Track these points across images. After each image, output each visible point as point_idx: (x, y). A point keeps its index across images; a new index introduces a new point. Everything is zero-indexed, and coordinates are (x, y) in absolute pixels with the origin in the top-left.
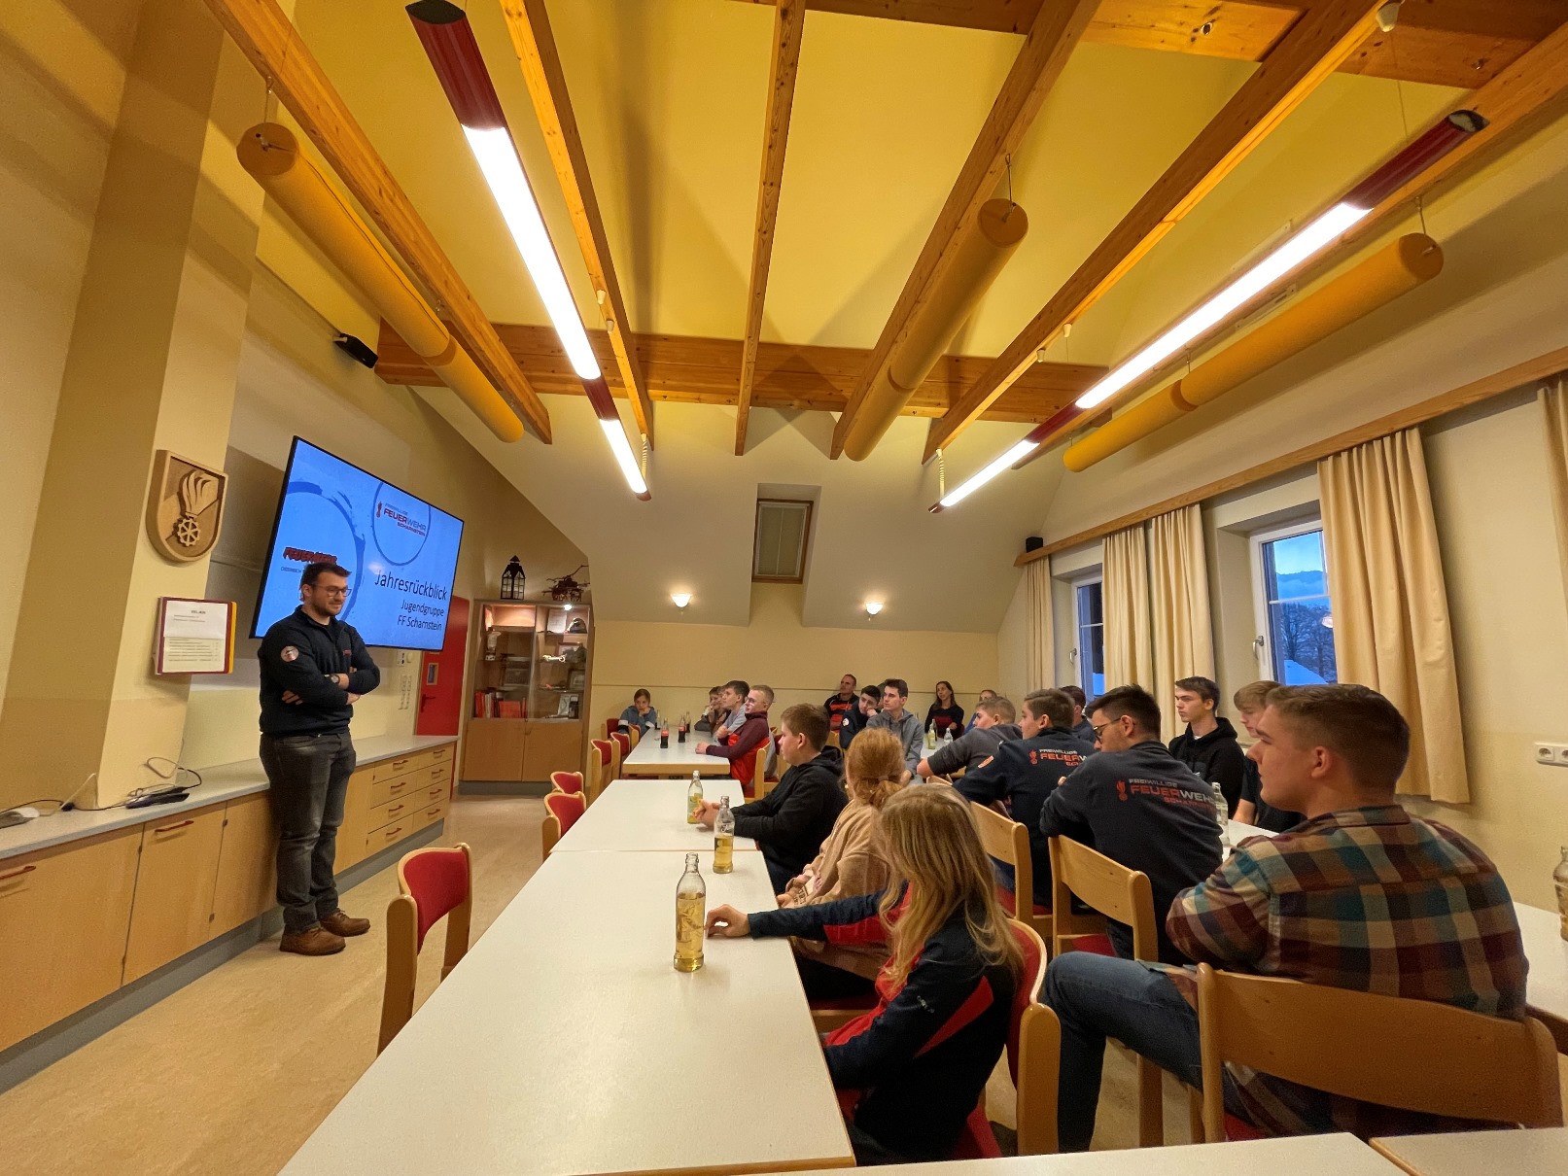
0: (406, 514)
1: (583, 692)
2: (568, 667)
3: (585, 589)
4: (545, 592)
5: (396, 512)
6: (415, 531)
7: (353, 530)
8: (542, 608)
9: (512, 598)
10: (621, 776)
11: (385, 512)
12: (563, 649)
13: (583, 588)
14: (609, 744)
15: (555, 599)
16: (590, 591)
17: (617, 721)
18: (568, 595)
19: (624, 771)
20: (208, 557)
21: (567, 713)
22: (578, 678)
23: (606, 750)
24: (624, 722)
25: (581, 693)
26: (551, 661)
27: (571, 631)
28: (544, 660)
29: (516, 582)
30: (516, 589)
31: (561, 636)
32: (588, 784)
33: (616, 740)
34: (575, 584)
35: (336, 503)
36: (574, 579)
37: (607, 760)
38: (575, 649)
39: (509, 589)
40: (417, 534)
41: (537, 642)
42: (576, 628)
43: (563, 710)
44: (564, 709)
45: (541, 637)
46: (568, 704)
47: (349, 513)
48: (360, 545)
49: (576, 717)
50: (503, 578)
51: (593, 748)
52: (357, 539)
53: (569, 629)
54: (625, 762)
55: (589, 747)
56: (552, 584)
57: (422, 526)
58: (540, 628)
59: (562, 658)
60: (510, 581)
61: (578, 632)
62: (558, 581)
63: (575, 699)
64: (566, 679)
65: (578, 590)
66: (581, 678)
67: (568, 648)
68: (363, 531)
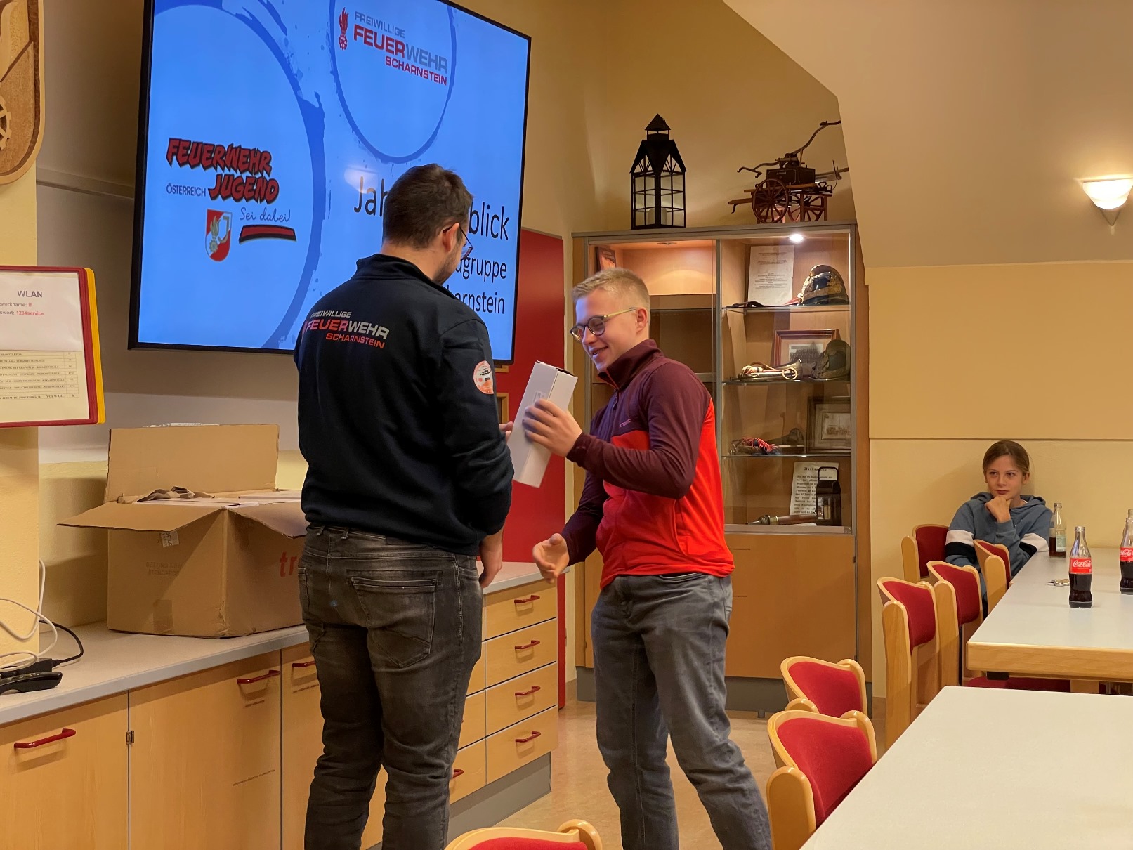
0: (401, 33)
1: (849, 456)
2: (806, 392)
3: (837, 187)
4: (735, 203)
5: (380, 33)
6: (425, 74)
7: (296, 87)
8: (732, 244)
9: (658, 224)
10: (964, 677)
11: (356, 34)
12: (791, 347)
13: (830, 184)
14: (926, 593)
15: (761, 219)
16: (849, 192)
17: (943, 532)
18: (794, 206)
19: (973, 663)
20: (30, 173)
21: (811, 510)
22: (833, 421)
23: (920, 606)
24: (961, 536)
25: (843, 459)
26: (763, 381)
27: (808, 301)
28: (744, 378)
29: (665, 184)
30: (665, 203)
31: (784, 315)
32: (879, 692)
33: (942, 581)
34: (809, 175)
35: (254, 24)
36: (807, 161)
37: (923, 633)
38: (821, 345)
39: (651, 202)
40: (429, 81)
41: (727, 332)
42: (821, 292)
43: (802, 505)
44: (804, 500)
45: (736, 318)
46: (814, 488)
47: (282, 47)
48: (313, 118)
49: (836, 521)
50: (634, 175)
51: (885, 599)
52: (304, 106)
53: (800, 295)
54: (973, 641)
55: (875, 599)
56: (752, 181)
57: (438, 61)
58: (729, 296)
59: (789, 370)
60: (651, 182)
61: (826, 300)
62: (764, 170)
63: (831, 475)
64: (804, 425)
65: (817, 191)
66: (841, 420)
67: (804, 344)
68: (317, 86)
